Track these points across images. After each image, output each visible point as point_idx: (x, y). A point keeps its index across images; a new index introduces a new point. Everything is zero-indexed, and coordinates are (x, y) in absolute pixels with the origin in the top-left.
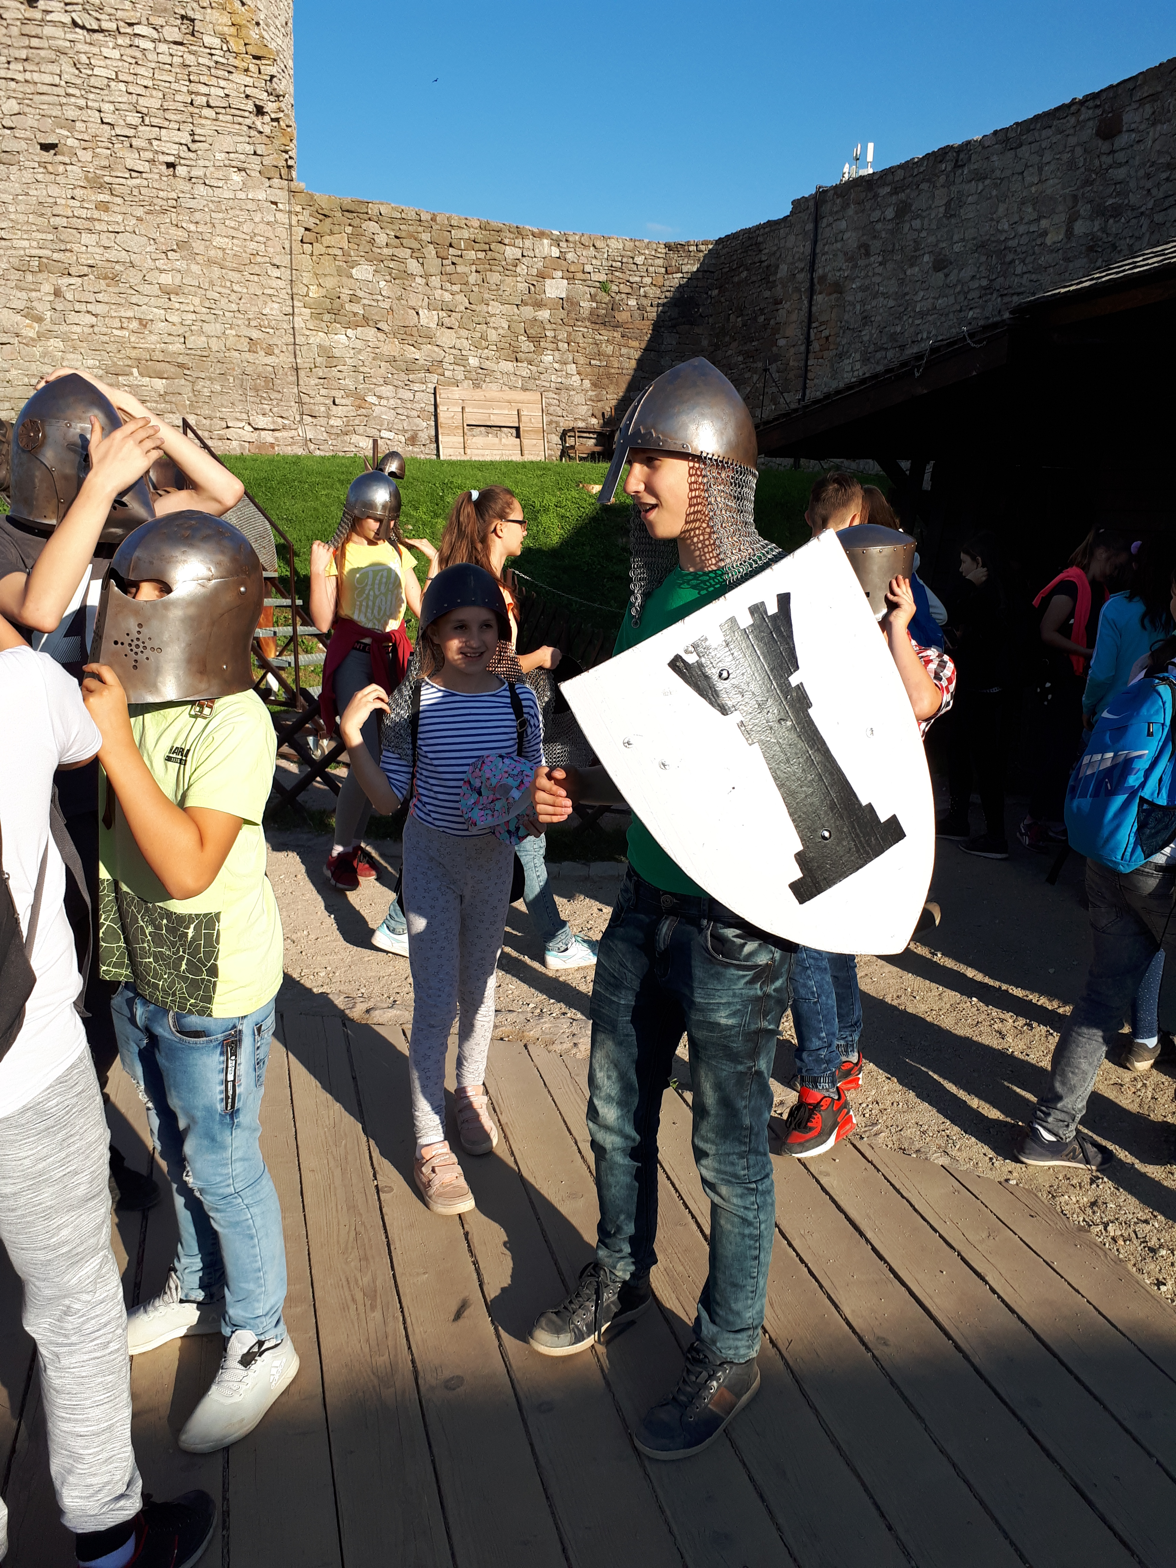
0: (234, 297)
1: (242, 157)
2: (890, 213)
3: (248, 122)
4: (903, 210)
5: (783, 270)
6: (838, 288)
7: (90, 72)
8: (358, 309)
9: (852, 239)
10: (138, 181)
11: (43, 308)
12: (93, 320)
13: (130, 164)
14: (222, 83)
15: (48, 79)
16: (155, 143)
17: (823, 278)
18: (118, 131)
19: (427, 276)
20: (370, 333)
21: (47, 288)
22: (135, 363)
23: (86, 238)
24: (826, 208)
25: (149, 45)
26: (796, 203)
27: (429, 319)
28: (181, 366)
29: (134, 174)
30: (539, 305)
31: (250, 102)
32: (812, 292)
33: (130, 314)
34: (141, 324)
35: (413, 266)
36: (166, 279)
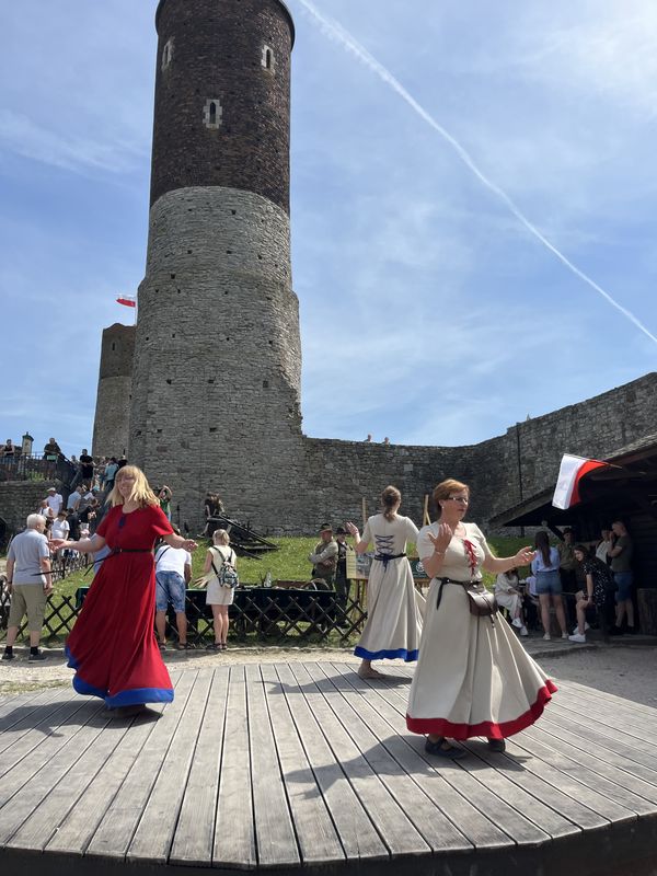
0: (278, 478)
2: (549, 431)
4: (554, 430)
5: (506, 455)
6: (531, 462)
7: (230, 403)
8: (327, 480)
9: (534, 442)
10: (245, 439)
11: (205, 487)
13: (242, 432)
14: (277, 402)
15: (215, 406)
16: (252, 425)
17: (524, 458)
18: (238, 421)
19: (355, 466)
20: (332, 489)
24: (522, 430)
26: (509, 429)
27: (356, 482)
28: (257, 506)
30: (401, 475)
32: (520, 464)
33: (238, 487)
35: (349, 462)
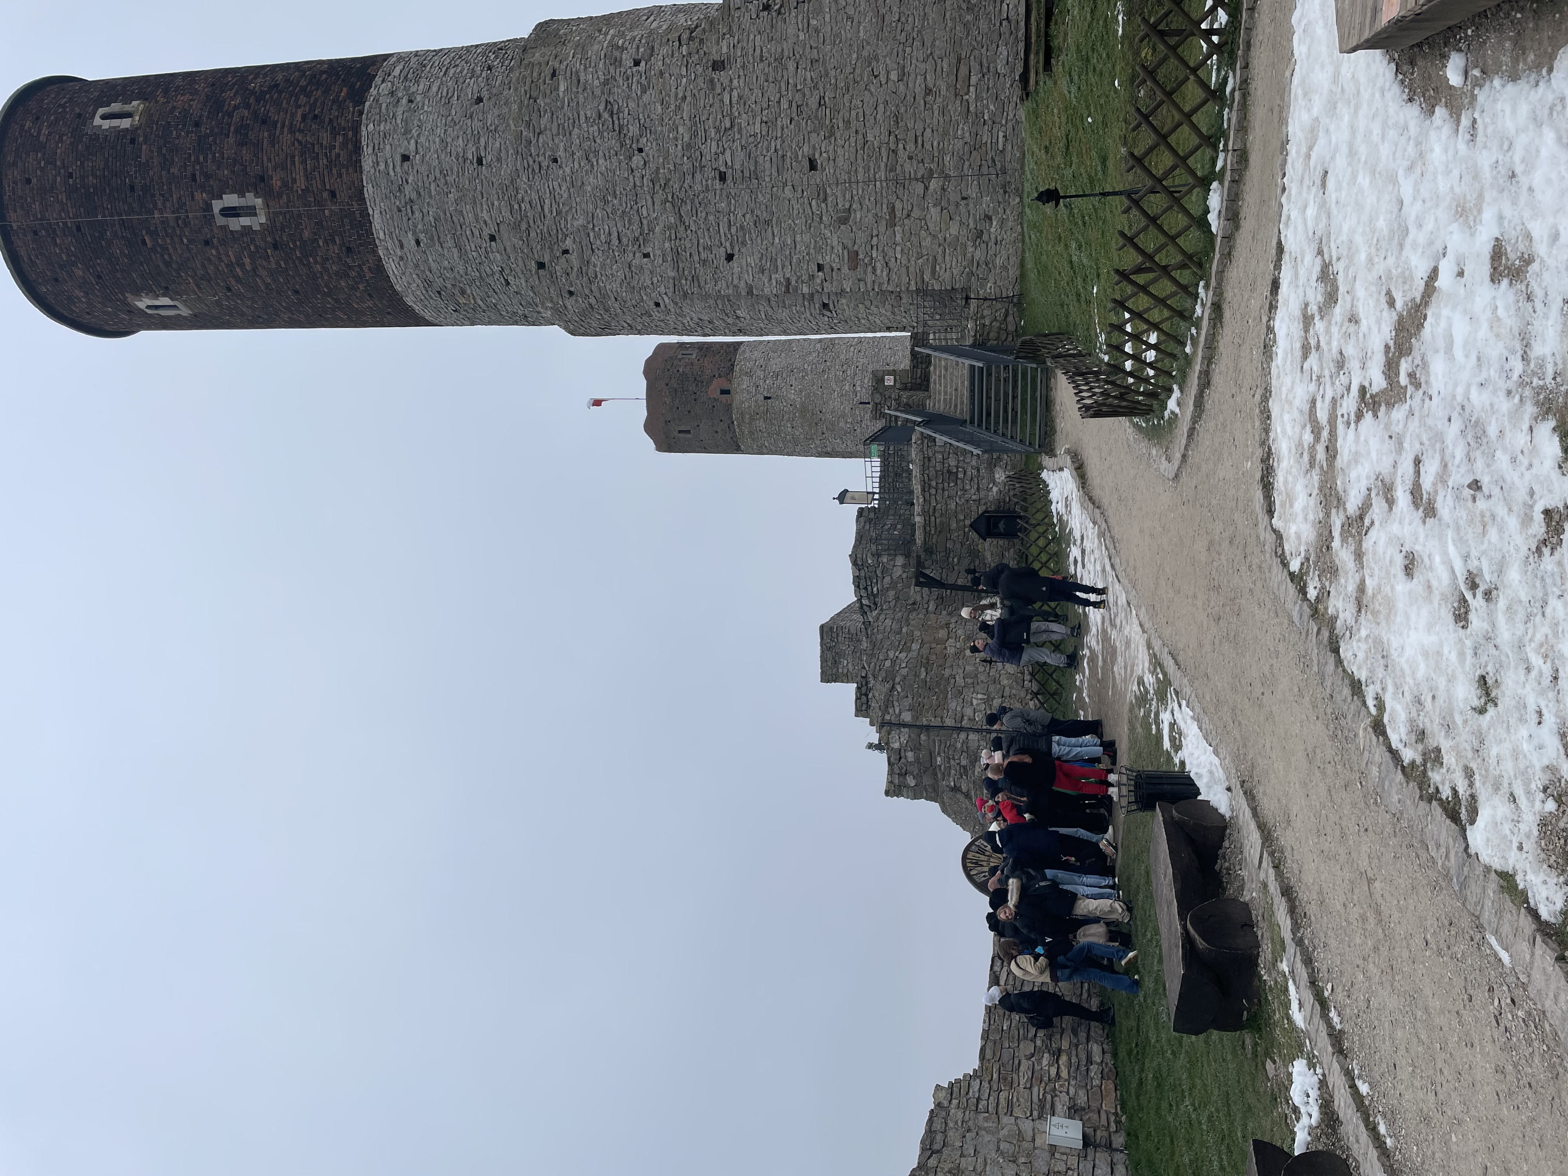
0: (903, 19)
1: (800, 18)
3: (774, 14)
7: (759, 135)
10: (827, 99)
12: (929, 131)
13: (815, 106)
14: (752, 37)
15: (767, 165)
16: (799, 87)
18: (794, 115)
21: (908, 167)
22: (959, 98)
23: (870, 137)
25: (735, 93)
28: (959, 60)
29: (822, 102)
31: (761, 14)
33: (922, 102)
34: (928, 94)
36: (894, 76)
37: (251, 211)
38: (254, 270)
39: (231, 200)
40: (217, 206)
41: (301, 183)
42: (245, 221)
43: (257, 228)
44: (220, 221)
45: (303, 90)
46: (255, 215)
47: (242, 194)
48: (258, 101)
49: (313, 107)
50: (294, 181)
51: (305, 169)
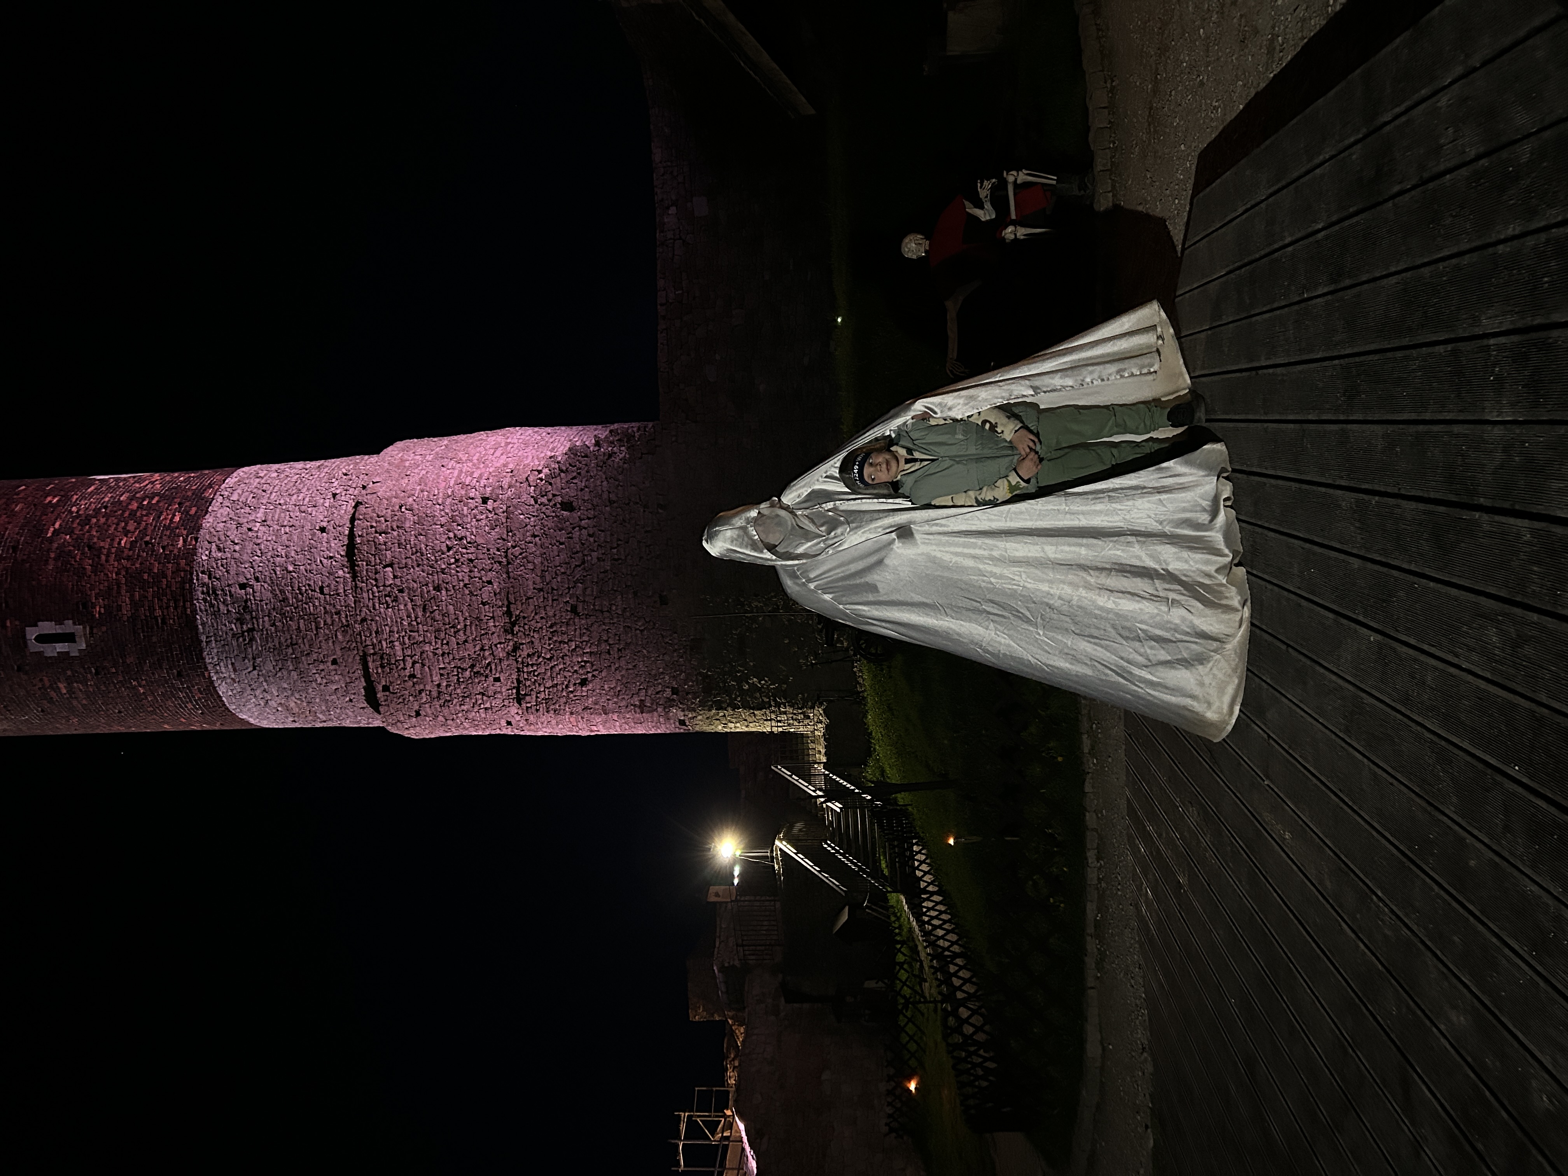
14: (599, 482)
15: (619, 599)
21: (755, 603)
27: (738, 317)
30: (716, 220)
35: (700, 332)
37: (70, 638)
38: (71, 691)
39: (47, 627)
40: (32, 633)
41: (126, 611)
42: (61, 647)
43: (74, 654)
44: (34, 646)
45: (133, 513)
46: (75, 642)
47: (60, 622)
48: (82, 525)
49: (144, 532)
50: (119, 608)
51: (132, 598)
